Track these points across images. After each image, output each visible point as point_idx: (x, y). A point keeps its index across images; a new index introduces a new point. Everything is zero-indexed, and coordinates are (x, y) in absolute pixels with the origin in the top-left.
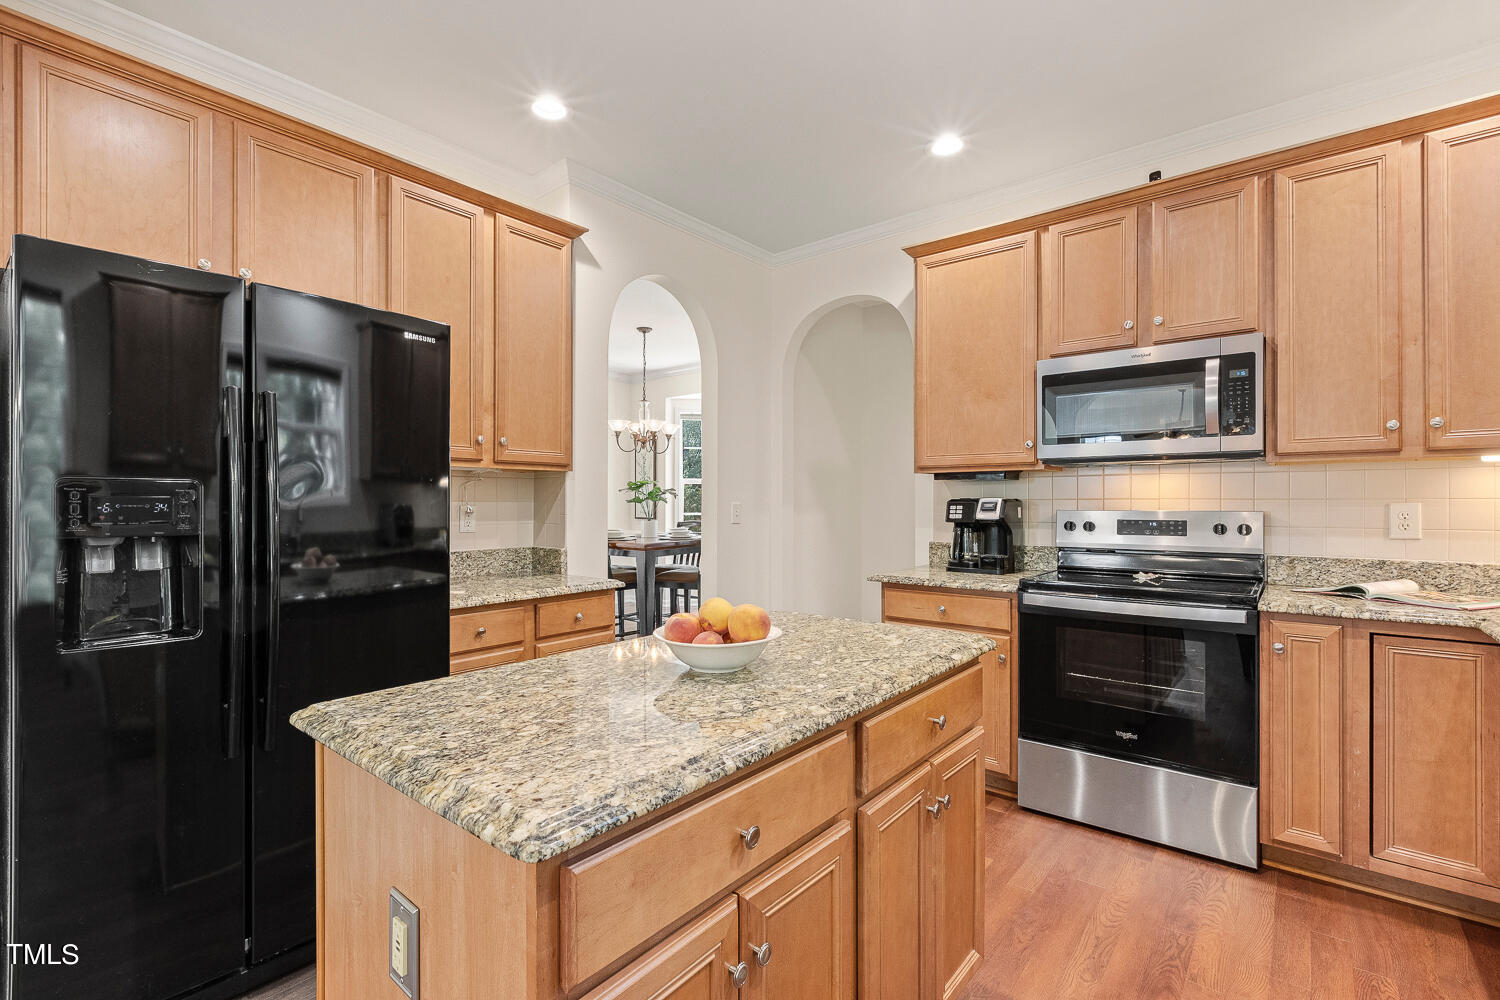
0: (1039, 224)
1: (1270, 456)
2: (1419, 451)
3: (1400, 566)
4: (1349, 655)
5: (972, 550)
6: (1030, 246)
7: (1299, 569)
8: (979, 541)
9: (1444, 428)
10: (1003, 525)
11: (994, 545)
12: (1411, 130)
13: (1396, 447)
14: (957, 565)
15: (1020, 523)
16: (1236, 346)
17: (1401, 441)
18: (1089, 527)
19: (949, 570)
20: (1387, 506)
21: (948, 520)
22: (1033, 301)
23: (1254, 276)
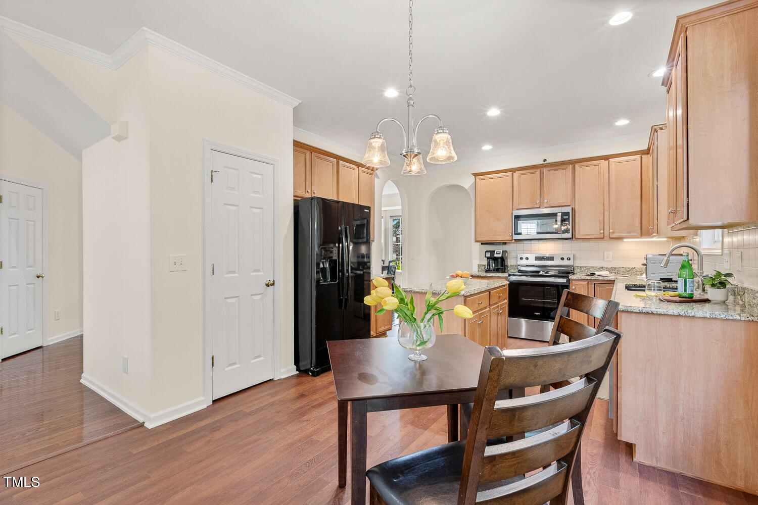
0: (513, 170)
1: (574, 239)
2: (608, 239)
3: (607, 268)
4: (589, 289)
5: (492, 266)
6: (511, 176)
7: (583, 269)
8: (495, 263)
9: (613, 233)
10: (502, 259)
11: (499, 265)
12: (606, 158)
13: (602, 237)
14: (488, 271)
15: (507, 257)
16: (565, 210)
17: (604, 236)
18: (527, 259)
19: (486, 272)
20: (604, 253)
21: (485, 257)
22: (511, 193)
23: (570, 191)
